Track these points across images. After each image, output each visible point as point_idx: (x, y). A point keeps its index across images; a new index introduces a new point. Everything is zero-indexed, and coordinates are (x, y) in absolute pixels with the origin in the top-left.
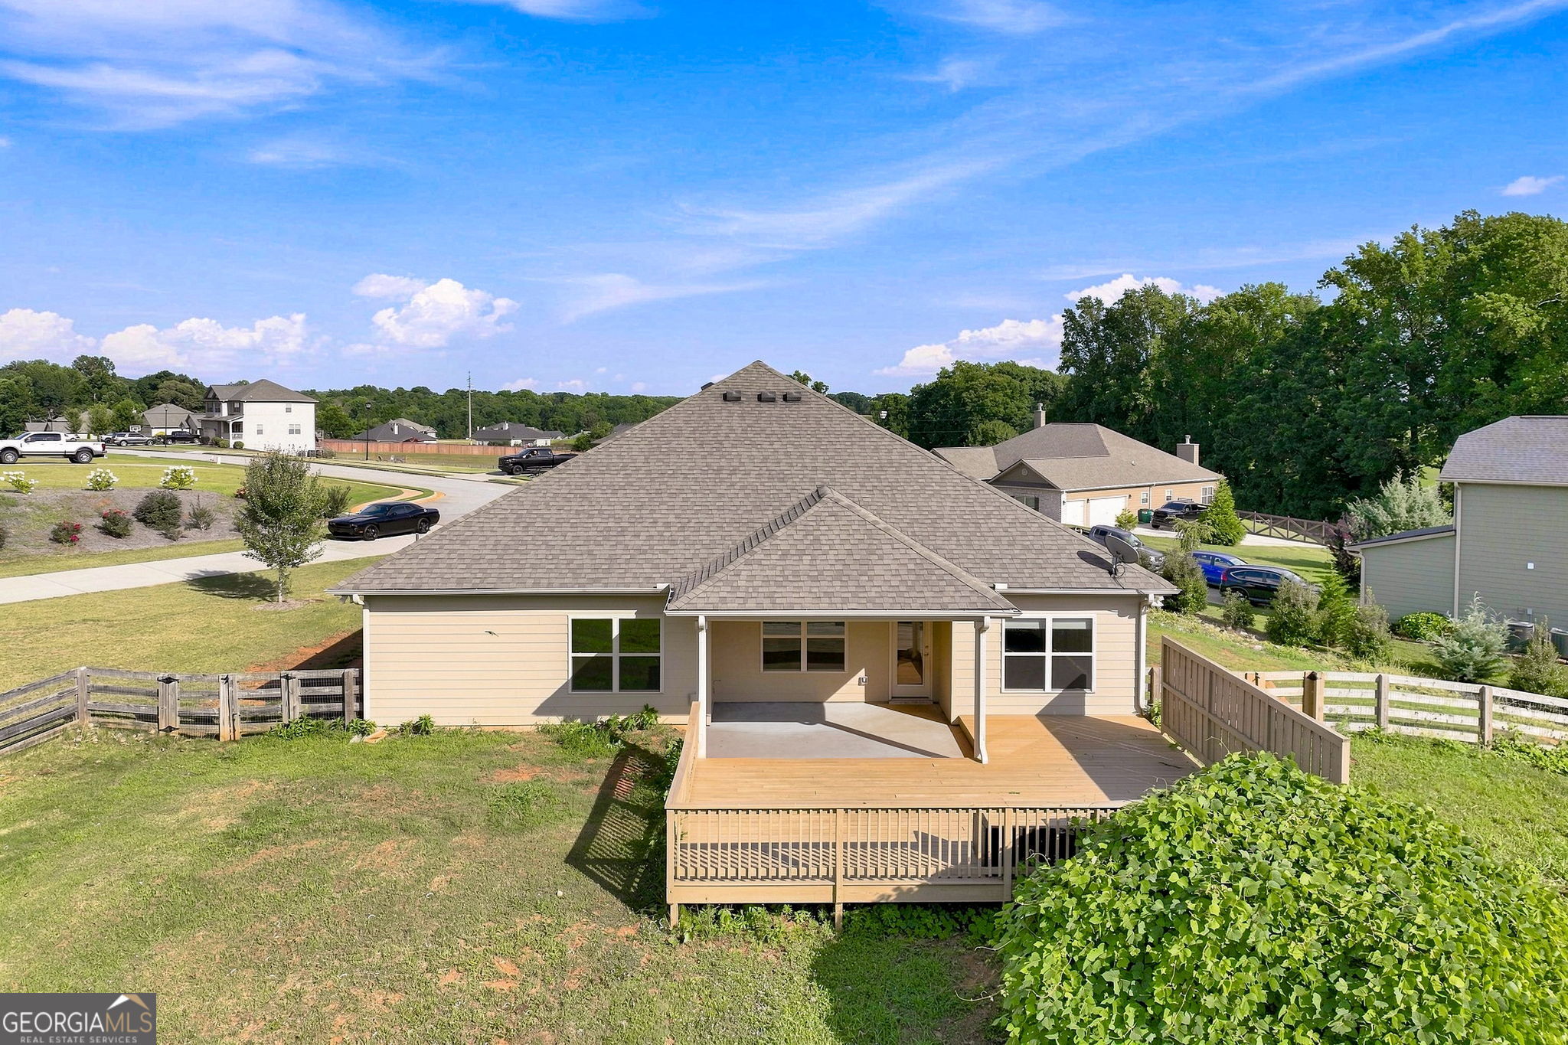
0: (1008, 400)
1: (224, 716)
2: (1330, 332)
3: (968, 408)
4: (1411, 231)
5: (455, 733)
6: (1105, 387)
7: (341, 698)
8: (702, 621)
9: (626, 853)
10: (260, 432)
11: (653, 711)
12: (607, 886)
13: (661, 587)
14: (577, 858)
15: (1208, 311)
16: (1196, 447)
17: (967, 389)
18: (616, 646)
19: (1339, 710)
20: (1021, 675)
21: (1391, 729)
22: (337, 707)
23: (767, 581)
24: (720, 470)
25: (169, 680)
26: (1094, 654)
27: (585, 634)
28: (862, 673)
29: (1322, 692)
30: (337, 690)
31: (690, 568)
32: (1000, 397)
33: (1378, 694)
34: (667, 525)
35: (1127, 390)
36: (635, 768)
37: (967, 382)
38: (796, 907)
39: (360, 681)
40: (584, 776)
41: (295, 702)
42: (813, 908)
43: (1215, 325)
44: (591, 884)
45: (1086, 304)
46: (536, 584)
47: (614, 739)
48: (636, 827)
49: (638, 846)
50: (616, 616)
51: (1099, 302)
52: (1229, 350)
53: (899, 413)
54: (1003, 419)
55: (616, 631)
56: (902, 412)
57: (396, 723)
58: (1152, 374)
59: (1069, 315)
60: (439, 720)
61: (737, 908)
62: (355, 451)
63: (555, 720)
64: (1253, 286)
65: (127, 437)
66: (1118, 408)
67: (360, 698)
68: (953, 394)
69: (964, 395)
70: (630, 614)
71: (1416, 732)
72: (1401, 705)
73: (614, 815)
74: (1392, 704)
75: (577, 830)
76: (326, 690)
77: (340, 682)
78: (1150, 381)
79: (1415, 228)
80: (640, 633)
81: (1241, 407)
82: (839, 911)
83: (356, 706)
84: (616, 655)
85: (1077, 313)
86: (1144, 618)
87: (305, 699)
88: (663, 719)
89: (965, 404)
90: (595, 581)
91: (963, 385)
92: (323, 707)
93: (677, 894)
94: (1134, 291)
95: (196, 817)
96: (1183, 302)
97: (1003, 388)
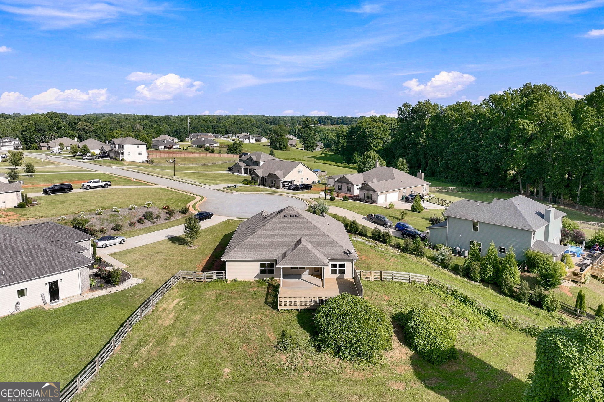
0: (382, 132)
1: (204, 278)
2: (480, 124)
3: (367, 135)
4: (508, 90)
5: (241, 281)
6: (411, 135)
7: (222, 276)
8: (282, 268)
9: (272, 302)
10: (129, 155)
11: (273, 278)
12: (270, 306)
13: (275, 259)
14: (266, 302)
15: (445, 111)
16: (423, 174)
17: (367, 128)
18: (267, 267)
19: (386, 277)
20: (334, 272)
21: (395, 280)
22: (222, 277)
23: (291, 261)
24: (283, 234)
25: (195, 273)
26: (345, 268)
27: (262, 265)
28: (308, 270)
29: (383, 274)
30: (222, 274)
31: (279, 255)
32: (379, 131)
33: (393, 275)
34: (275, 246)
35: (418, 137)
36: (271, 288)
37: (367, 125)
38: (294, 309)
39: (225, 273)
40: (263, 289)
41: (215, 276)
42: (297, 309)
43: (447, 116)
44: (268, 306)
45: (405, 106)
46: (254, 258)
47: (267, 283)
48: (273, 298)
49: (273, 301)
50: (267, 263)
51: (410, 105)
52: (452, 124)
53: (343, 136)
54: (380, 138)
55: (267, 265)
56: (344, 135)
57: (231, 280)
58: (425, 132)
59: (400, 109)
60: (239, 279)
61: (287, 309)
62: (157, 157)
63: (257, 279)
64: (460, 102)
65: (87, 157)
66: (414, 143)
67: (226, 276)
68: (362, 129)
69: (366, 130)
70: (269, 262)
71: (397, 280)
72: (396, 276)
73: (269, 296)
74: (395, 276)
75: (265, 298)
76: (220, 274)
77: (222, 273)
78: (425, 134)
79: (509, 89)
80: (272, 265)
81: (451, 147)
82: (300, 310)
83: (225, 277)
84: (267, 269)
85: (403, 108)
86: (353, 263)
87: (216, 276)
88: (275, 279)
89: (366, 133)
90: (264, 257)
91: (366, 126)
92: (220, 277)
93: (279, 308)
94: (422, 102)
95: (209, 296)
96: (438, 107)
97: (380, 128)
